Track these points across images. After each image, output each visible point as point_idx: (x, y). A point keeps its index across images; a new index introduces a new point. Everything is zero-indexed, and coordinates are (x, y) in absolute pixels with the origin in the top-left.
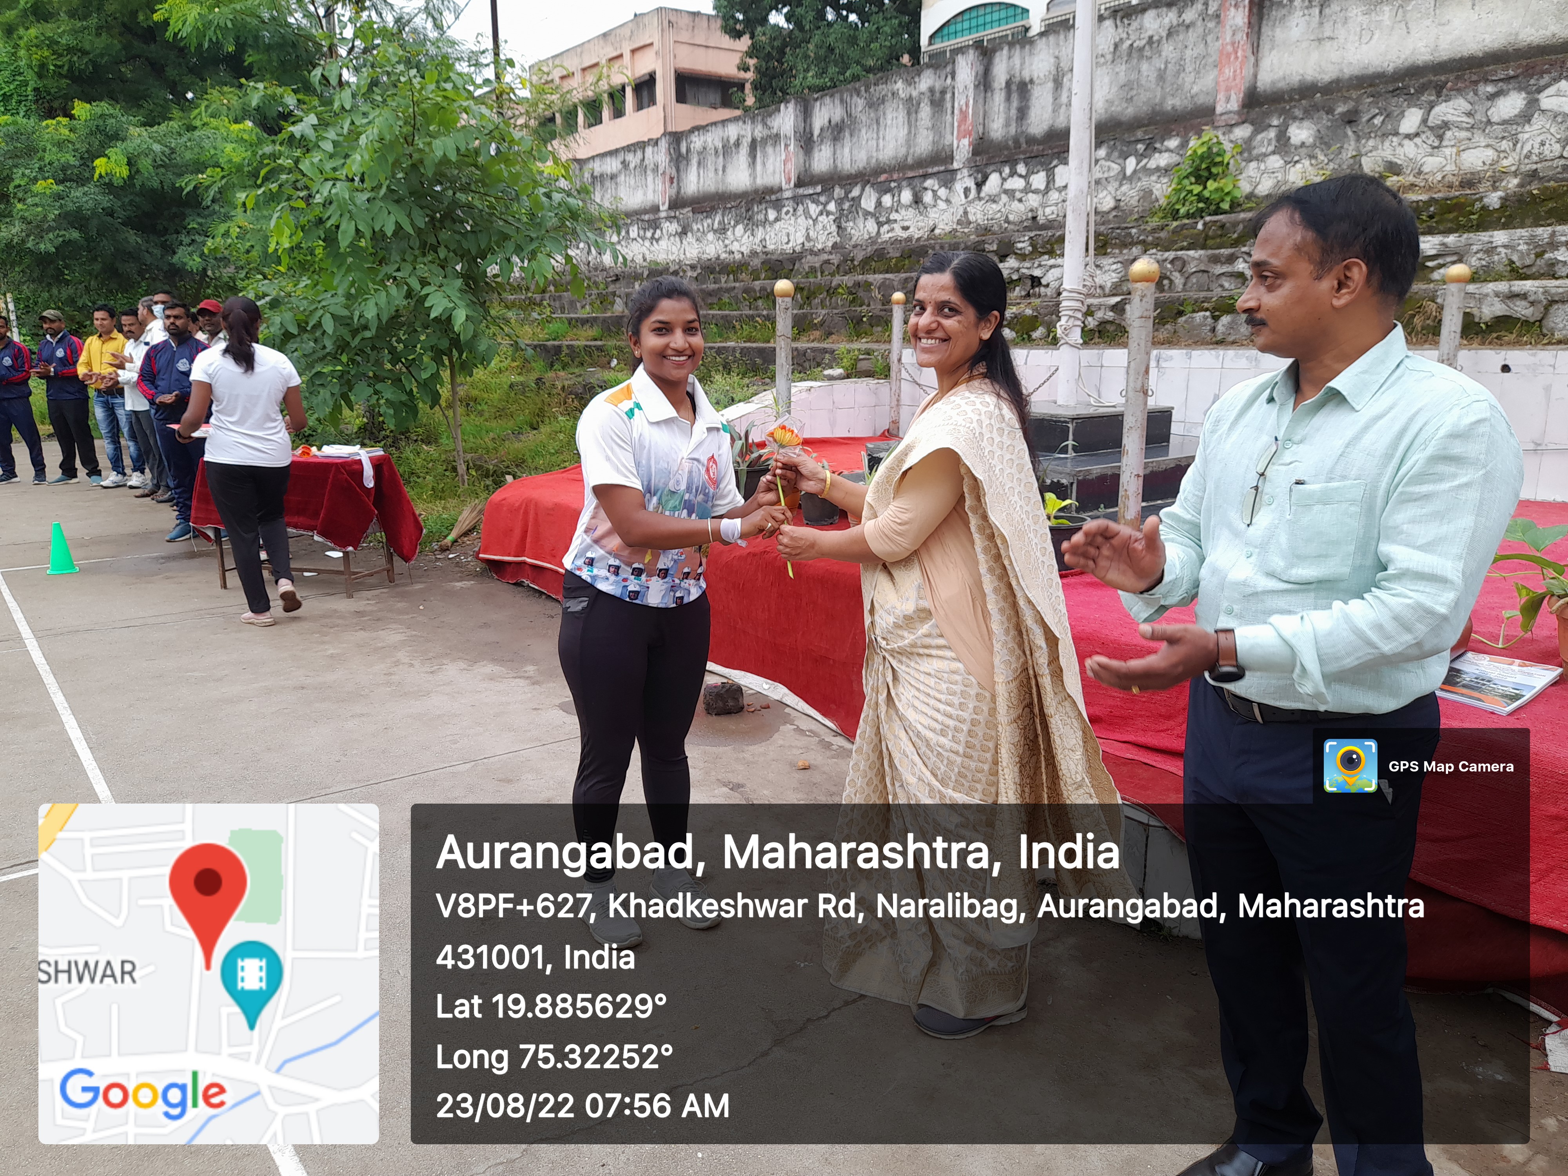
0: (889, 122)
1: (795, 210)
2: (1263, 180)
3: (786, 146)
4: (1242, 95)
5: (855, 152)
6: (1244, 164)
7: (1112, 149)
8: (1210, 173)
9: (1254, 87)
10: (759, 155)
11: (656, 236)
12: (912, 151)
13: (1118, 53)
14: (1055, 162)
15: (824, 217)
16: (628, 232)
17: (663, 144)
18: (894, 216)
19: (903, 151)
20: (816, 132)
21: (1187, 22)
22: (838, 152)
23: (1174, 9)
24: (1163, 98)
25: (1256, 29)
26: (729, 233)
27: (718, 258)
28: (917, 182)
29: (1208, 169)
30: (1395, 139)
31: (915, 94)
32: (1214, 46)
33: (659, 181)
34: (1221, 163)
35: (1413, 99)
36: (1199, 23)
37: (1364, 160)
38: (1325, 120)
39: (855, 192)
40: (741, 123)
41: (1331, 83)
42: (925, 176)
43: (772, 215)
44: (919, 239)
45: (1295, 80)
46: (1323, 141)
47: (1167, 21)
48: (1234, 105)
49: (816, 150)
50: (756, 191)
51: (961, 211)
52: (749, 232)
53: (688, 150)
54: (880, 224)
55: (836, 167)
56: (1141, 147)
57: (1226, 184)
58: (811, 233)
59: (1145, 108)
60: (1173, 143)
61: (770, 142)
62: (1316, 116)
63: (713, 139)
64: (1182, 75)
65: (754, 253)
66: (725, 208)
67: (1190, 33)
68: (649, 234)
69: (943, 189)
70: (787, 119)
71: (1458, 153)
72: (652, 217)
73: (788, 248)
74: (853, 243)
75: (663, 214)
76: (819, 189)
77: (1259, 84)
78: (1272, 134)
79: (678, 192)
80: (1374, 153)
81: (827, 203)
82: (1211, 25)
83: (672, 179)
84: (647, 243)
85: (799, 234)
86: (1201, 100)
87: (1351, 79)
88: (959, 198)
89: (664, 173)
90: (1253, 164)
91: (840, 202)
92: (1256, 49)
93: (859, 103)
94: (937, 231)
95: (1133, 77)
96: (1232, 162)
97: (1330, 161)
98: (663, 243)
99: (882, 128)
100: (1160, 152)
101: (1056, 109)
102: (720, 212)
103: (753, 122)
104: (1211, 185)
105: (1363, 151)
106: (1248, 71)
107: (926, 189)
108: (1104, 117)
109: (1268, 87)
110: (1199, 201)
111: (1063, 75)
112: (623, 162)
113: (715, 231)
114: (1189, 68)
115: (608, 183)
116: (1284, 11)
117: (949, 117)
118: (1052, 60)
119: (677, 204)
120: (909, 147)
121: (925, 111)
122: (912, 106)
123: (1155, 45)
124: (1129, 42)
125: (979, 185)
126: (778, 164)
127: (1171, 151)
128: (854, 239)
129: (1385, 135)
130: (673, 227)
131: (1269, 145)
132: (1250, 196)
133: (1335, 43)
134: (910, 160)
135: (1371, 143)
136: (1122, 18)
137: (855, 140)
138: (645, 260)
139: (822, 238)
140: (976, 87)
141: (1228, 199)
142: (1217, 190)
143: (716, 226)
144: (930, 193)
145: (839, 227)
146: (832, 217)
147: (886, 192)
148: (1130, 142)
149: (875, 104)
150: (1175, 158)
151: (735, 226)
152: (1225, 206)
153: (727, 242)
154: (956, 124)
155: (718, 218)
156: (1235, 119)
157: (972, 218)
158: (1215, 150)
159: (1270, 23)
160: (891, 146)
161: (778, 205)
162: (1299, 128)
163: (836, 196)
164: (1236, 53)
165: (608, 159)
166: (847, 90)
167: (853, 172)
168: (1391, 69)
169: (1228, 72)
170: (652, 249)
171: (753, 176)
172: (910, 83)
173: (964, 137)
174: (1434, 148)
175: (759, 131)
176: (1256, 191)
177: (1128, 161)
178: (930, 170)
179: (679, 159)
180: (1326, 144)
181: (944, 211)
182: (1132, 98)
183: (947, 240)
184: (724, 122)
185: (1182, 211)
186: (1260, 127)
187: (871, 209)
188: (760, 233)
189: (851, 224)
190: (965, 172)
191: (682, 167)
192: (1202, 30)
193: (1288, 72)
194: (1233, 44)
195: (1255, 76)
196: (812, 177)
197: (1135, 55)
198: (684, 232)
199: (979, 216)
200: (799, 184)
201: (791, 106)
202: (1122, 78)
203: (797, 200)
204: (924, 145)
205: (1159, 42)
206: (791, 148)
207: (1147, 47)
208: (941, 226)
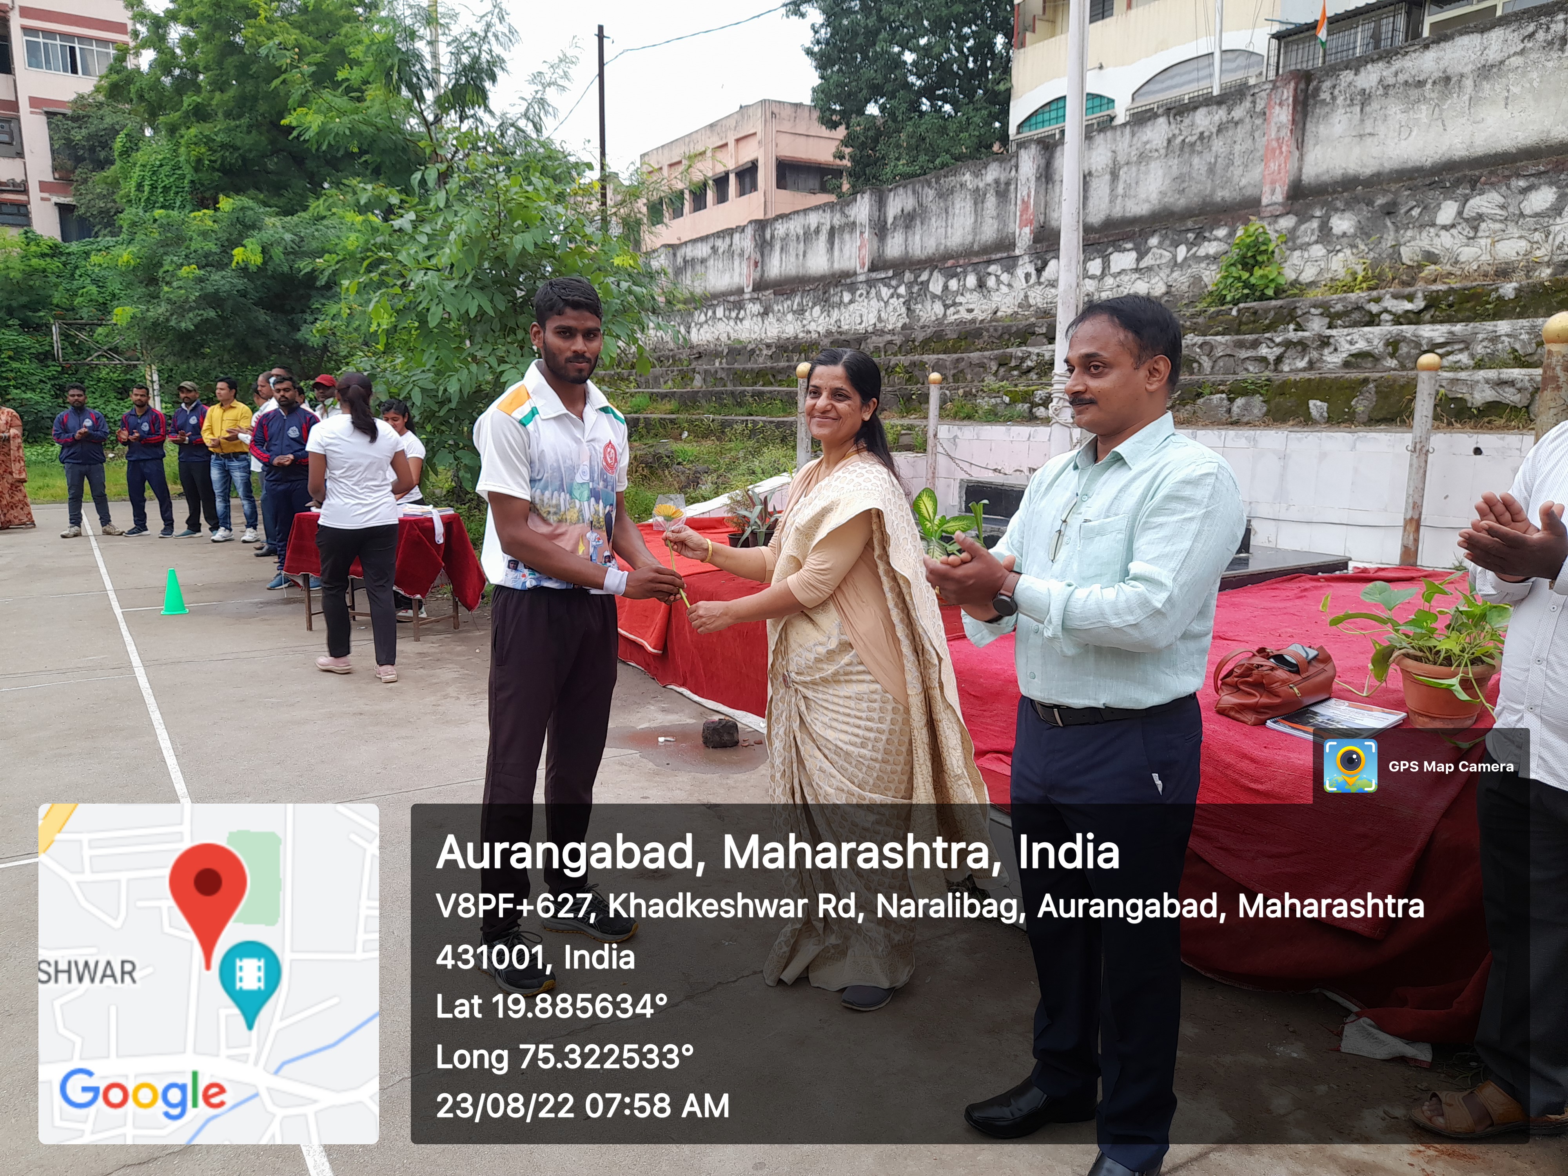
0: (957, 211)
1: (868, 293)
2: (1307, 268)
3: (862, 233)
4: (1286, 188)
5: (925, 239)
6: (1288, 252)
7: (1164, 238)
8: (1257, 261)
9: (1300, 181)
10: (837, 241)
11: (741, 316)
12: (977, 238)
13: (1171, 148)
14: (1110, 250)
15: (895, 299)
16: (714, 313)
17: (749, 231)
18: (959, 299)
19: (970, 238)
20: (890, 220)
21: (1236, 119)
22: (910, 239)
23: (1224, 107)
24: (1213, 191)
25: (1301, 125)
26: (807, 314)
27: (796, 337)
28: (981, 267)
29: (1254, 257)
30: (1432, 230)
31: (981, 185)
32: (1261, 142)
33: (744, 265)
34: (1266, 251)
35: (1448, 192)
36: (1248, 120)
37: (1403, 250)
38: (1366, 211)
39: (924, 277)
40: (821, 212)
41: (1373, 176)
42: (989, 262)
43: (847, 297)
44: (982, 321)
45: (1338, 173)
46: (1363, 232)
47: (1217, 118)
48: (1279, 197)
49: (889, 237)
50: (833, 275)
51: (1022, 295)
52: (825, 313)
53: (772, 237)
54: (946, 307)
55: (907, 253)
56: (1191, 236)
57: (1271, 271)
58: (883, 315)
59: (1196, 199)
60: (1221, 232)
61: (847, 229)
62: (1357, 208)
63: (795, 226)
64: (1231, 168)
65: (829, 333)
66: (804, 291)
67: (1239, 129)
68: (734, 314)
69: (1005, 274)
70: (862, 209)
71: (1493, 244)
72: (737, 298)
73: (861, 329)
74: (921, 324)
75: (747, 296)
76: (890, 273)
77: (1304, 177)
78: (1315, 224)
79: (762, 276)
80: (1412, 243)
81: (899, 286)
82: (1258, 122)
83: (756, 264)
84: (732, 323)
85: (871, 315)
86: (1249, 192)
87: (1391, 172)
88: (1020, 282)
89: (749, 258)
90: (1297, 253)
91: (909, 286)
92: (1300, 145)
93: (930, 194)
94: (999, 314)
95: (1185, 170)
96: (1277, 250)
97: (1370, 250)
98: (746, 323)
99: (950, 217)
100: (1210, 241)
101: (1112, 200)
102: (799, 294)
103: (832, 211)
104: (1258, 272)
105: (1402, 241)
106: (1293, 165)
107: (989, 274)
108: (1157, 207)
109: (1312, 180)
110: (1245, 287)
111: (1120, 168)
112: (713, 248)
113: (794, 312)
114: (1237, 162)
115: (698, 267)
116: (1327, 109)
117: (1012, 207)
118: (1110, 154)
119: (760, 286)
120: (975, 235)
121: (991, 201)
122: (978, 197)
123: (1206, 141)
124: (1182, 138)
125: (1039, 271)
126: (854, 250)
127: (1220, 240)
128: (922, 320)
129: (1422, 227)
130: (756, 308)
131: (1312, 234)
132: (1295, 283)
133: (1376, 139)
134: (976, 247)
135: (1409, 233)
136: (1175, 116)
137: (925, 228)
138: (729, 339)
139: (893, 319)
140: (1038, 179)
141: (1273, 285)
142: (1262, 277)
143: (795, 307)
144: (993, 278)
145: (908, 309)
146: (902, 300)
147: (952, 277)
148: (1180, 231)
149: (944, 195)
150: (1223, 247)
151: (812, 308)
152: (1270, 292)
153: (805, 322)
154: (1018, 214)
155: (797, 300)
156: (1279, 210)
157: (1032, 301)
158: (1261, 240)
159: (1315, 120)
160: (959, 233)
161: (852, 288)
162: (1340, 219)
163: (906, 280)
164: (1281, 148)
165: (699, 245)
166: (919, 181)
167: (923, 257)
168: (1428, 164)
169: (1273, 166)
170: (736, 328)
171: (831, 260)
172: (977, 175)
173: (1026, 226)
174: (1469, 238)
175: (838, 219)
176: (1301, 279)
177: (1179, 249)
178: (994, 257)
179: (763, 245)
180: (1366, 234)
181: (1007, 294)
182: (1184, 190)
183: (1008, 323)
184: (805, 211)
185: (1228, 298)
186: (1303, 217)
187: (939, 293)
188: (835, 314)
189: (920, 306)
190: (1026, 258)
191: (766, 252)
192: (1249, 127)
193: (1332, 166)
194: (1278, 139)
195: (1300, 169)
196: (885, 261)
197: (1187, 149)
198: (765, 313)
199: (1038, 300)
200: (873, 268)
201: (867, 196)
202: (1175, 171)
203: (870, 283)
204: (989, 232)
205: (1209, 137)
206: (866, 235)
207: (1198, 143)
208: (1003, 309)
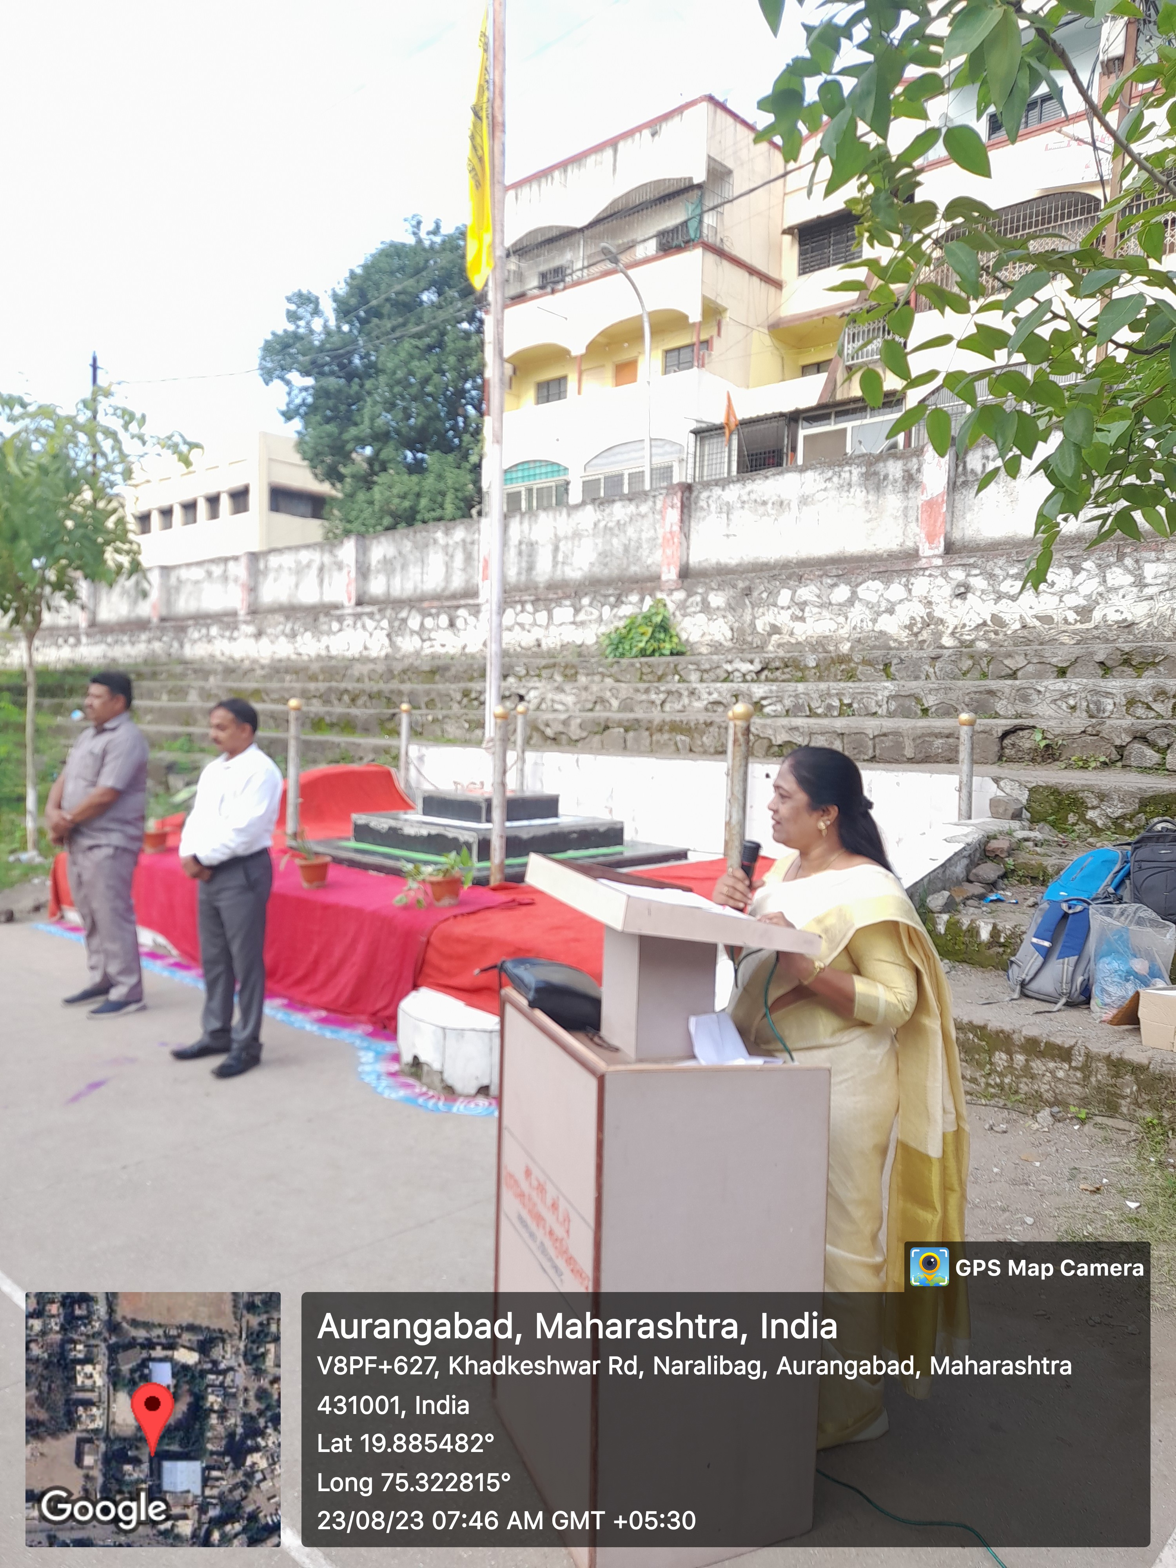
1: (354, 625)
3: (348, 572)
4: (678, 569)
5: (404, 581)
7: (593, 599)
10: (326, 578)
11: (234, 636)
12: (448, 585)
14: (553, 605)
15: (378, 631)
16: (208, 631)
17: (244, 561)
18: (434, 635)
19: (442, 584)
20: (373, 563)
22: (391, 580)
24: (628, 566)
25: (686, 523)
26: (299, 638)
27: (287, 659)
28: (451, 610)
30: (775, 609)
31: (451, 542)
33: (238, 590)
35: (784, 583)
37: (757, 622)
38: (732, 592)
39: (404, 614)
40: (311, 550)
42: (458, 607)
43: (335, 626)
44: (453, 656)
46: (731, 607)
48: (673, 575)
49: (372, 577)
50: (322, 606)
51: (485, 636)
52: (315, 639)
53: (265, 568)
54: (423, 641)
55: (389, 592)
56: (613, 600)
58: (368, 644)
59: (615, 571)
60: (635, 599)
61: (335, 568)
62: (726, 589)
63: (287, 560)
64: (640, 550)
65: (319, 657)
66: (297, 617)
68: (228, 634)
69: (472, 618)
70: (349, 551)
72: (231, 619)
73: (348, 655)
74: (401, 654)
75: (241, 618)
76: (374, 608)
77: (690, 563)
79: (256, 601)
80: (763, 618)
81: (381, 620)
83: (250, 589)
84: (227, 642)
85: (357, 644)
86: (653, 569)
87: (748, 565)
88: (484, 625)
89: (243, 584)
91: (391, 621)
92: (687, 537)
93: (408, 545)
94: (467, 650)
95: (607, 547)
98: (240, 642)
99: (425, 566)
100: (626, 604)
101: (554, 565)
102: (292, 620)
103: (321, 551)
105: (757, 615)
106: (682, 553)
107: (459, 617)
108: (587, 575)
111: (559, 542)
112: (206, 572)
113: (286, 636)
115: (192, 588)
117: (476, 563)
119: (253, 610)
120: (446, 582)
121: (459, 556)
122: (449, 552)
124: (604, 523)
126: (341, 585)
127: (633, 604)
128: (403, 652)
129: (769, 606)
130: (250, 630)
132: (686, 643)
134: (447, 593)
135: (761, 610)
137: (404, 573)
138: (223, 656)
139: (377, 649)
143: (287, 631)
144: (462, 621)
145: (391, 641)
146: (385, 632)
147: (428, 616)
148: (605, 595)
151: (304, 633)
153: (296, 645)
154: (481, 569)
155: (290, 624)
156: (674, 585)
159: (696, 520)
160: (433, 580)
161: (340, 619)
163: (388, 616)
164: (674, 539)
165: (193, 569)
166: (399, 533)
167: (403, 597)
168: (772, 562)
169: (669, 552)
170: (230, 646)
171: (321, 592)
173: (487, 579)
175: (327, 559)
177: (604, 609)
178: (461, 602)
179: (257, 574)
181: (473, 635)
182: (607, 563)
187: (416, 628)
188: (325, 640)
189: (401, 639)
191: (260, 580)
194: (671, 532)
195: (687, 557)
196: (369, 598)
197: (608, 532)
198: (259, 635)
200: (359, 602)
201: (353, 541)
202: (600, 548)
203: (357, 616)
204: (457, 581)
206: (352, 574)
208: (470, 646)
